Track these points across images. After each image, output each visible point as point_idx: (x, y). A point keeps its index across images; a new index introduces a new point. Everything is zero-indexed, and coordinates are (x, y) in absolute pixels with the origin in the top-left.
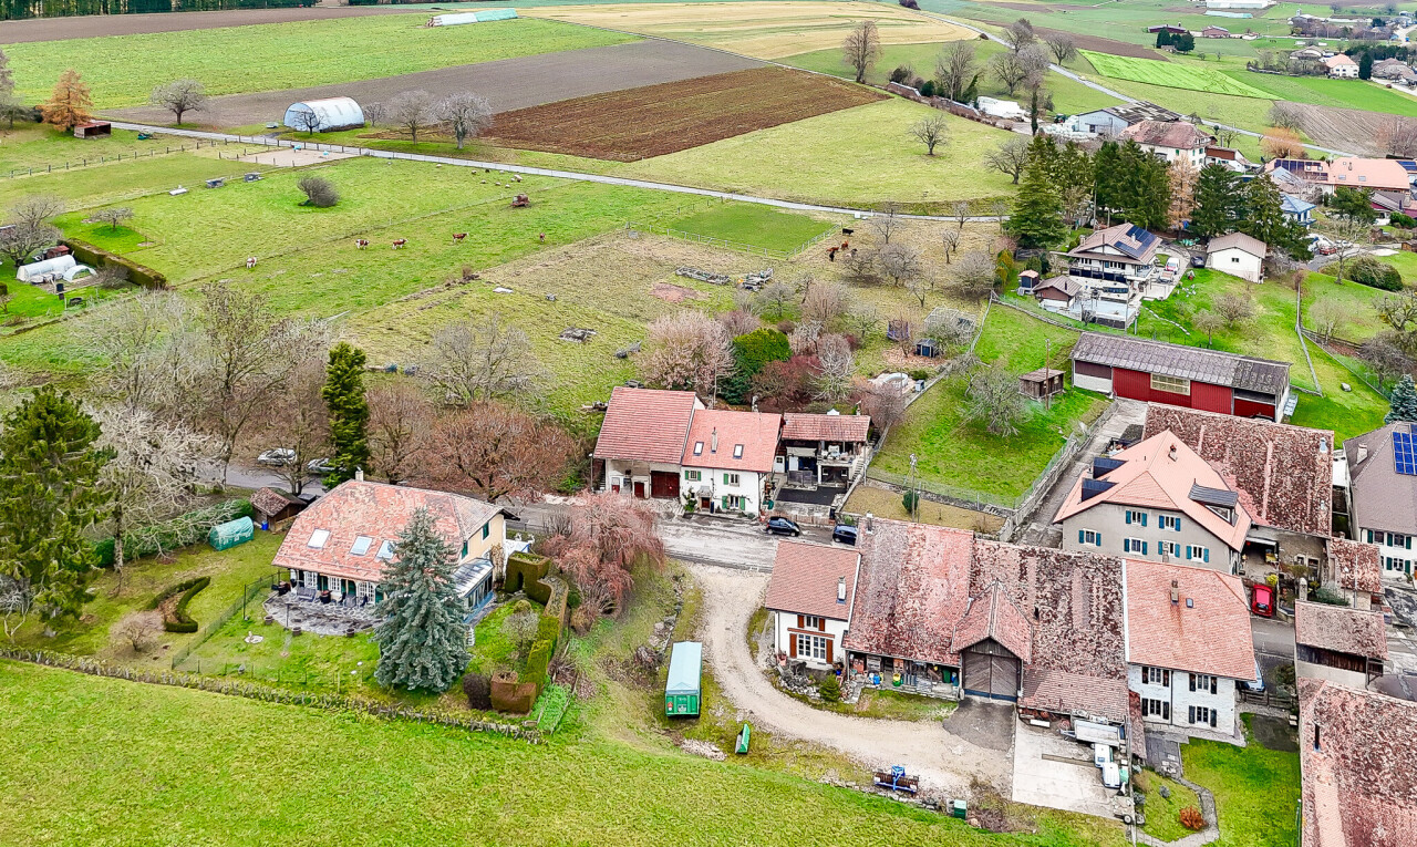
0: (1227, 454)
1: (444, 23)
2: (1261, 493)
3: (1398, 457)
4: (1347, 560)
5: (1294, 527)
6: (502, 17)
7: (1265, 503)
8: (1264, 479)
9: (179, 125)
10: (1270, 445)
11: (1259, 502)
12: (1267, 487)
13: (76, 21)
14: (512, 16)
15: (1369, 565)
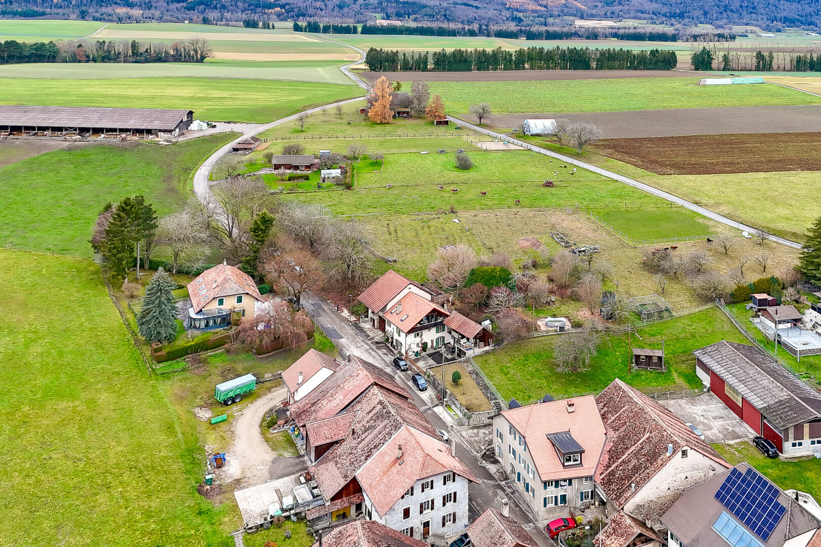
0: (621, 430)
1: (707, 84)
2: (614, 463)
3: (723, 488)
4: (614, 529)
5: (609, 492)
6: (752, 82)
7: (610, 469)
8: (624, 454)
9: (480, 125)
10: (647, 435)
11: (608, 466)
12: (621, 460)
13: (545, 72)
14: (760, 82)
15: (622, 539)
